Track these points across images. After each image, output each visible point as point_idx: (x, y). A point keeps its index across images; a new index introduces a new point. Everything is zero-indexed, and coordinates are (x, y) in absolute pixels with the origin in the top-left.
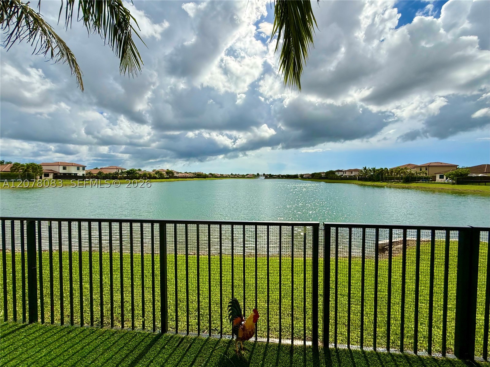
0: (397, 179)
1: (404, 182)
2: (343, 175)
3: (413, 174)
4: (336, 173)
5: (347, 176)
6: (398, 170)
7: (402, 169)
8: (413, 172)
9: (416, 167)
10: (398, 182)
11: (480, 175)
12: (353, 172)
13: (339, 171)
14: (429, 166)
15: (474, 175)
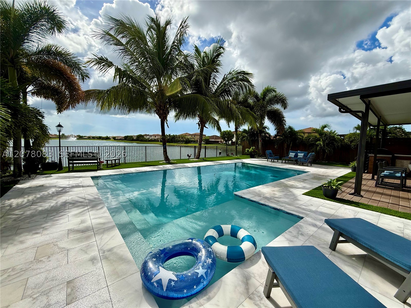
0: (182, 141)
1: (185, 143)
2: (149, 138)
3: (189, 139)
4: (145, 137)
5: (152, 139)
6: (182, 136)
7: (184, 136)
8: (189, 138)
9: (190, 135)
10: (182, 143)
11: (213, 140)
12: (156, 136)
13: (146, 135)
14: (195, 135)
15: (211, 140)
